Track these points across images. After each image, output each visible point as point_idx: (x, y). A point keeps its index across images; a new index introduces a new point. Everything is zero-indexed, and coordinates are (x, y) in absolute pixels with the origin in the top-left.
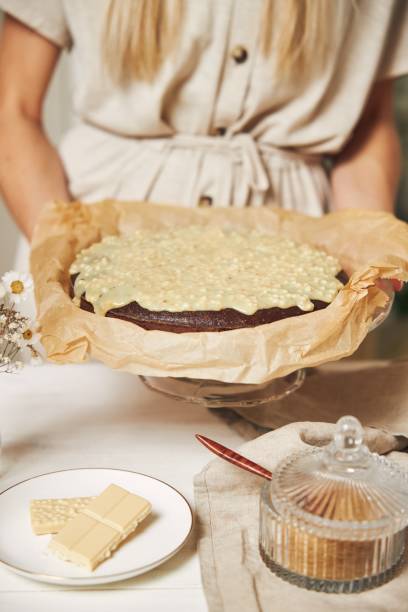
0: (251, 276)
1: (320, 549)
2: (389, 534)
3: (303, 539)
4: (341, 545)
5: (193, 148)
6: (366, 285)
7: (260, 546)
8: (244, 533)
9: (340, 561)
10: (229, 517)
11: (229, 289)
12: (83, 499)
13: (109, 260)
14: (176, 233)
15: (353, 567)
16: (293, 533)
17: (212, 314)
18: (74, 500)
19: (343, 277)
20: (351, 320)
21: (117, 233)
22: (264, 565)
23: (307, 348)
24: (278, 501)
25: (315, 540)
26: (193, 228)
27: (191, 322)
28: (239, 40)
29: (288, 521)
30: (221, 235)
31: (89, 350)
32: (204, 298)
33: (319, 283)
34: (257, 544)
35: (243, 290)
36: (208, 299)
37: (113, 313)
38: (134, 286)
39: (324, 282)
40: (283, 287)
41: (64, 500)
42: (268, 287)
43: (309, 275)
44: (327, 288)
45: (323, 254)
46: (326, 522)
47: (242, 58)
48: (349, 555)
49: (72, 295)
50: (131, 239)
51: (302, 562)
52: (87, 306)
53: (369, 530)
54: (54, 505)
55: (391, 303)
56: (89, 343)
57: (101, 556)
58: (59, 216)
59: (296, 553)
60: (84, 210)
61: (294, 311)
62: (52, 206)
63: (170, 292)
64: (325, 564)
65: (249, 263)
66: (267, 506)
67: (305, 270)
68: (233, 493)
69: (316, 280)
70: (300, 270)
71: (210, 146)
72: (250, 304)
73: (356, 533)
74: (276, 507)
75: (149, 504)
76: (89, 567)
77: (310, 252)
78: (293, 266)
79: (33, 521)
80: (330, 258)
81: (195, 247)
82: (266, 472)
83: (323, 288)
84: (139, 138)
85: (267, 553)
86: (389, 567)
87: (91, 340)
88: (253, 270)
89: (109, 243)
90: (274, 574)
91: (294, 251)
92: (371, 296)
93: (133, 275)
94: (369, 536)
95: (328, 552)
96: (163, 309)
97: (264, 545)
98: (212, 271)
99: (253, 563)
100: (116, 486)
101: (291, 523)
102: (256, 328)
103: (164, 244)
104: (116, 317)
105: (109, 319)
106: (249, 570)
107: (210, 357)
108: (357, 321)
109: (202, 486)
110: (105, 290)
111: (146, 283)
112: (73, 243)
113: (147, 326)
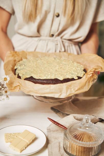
0: (62, 70)
1: (79, 149)
2: (97, 145)
3: (75, 146)
4: (84, 148)
5: (45, 40)
6: (91, 73)
7: (64, 147)
8: (59, 143)
9: (84, 152)
10: (56, 138)
11: (56, 73)
12: (18, 133)
13: (25, 65)
14: (42, 58)
15: (87, 153)
16: (72, 145)
17: (52, 80)
18: (16, 133)
19: (85, 70)
20: (88, 82)
21: (26, 58)
22: (65, 152)
23: (76, 89)
24: (69, 136)
25: (78, 146)
26: (46, 57)
27: (47, 82)
28: (57, 11)
29: (71, 141)
30: (53, 59)
31: (20, 89)
32: (50, 76)
33: (79, 72)
34: (63, 146)
35: (60, 74)
36: (51, 76)
37: (26, 79)
38: (32, 72)
39: (80, 72)
40: (70, 73)
41: (13, 133)
42: (66, 73)
43: (76, 70)
44: (81, 73)
45: (80, 64)
46: (81, 142)
47: (58, 16)
48: (86, 150)
49: (15, 74)
50: (30, 60)
51: (74, 152)
52: (19, 77)
53: (92, 144)
54: (11, 135)
55: (97, 78)
56: (20, 87)
57: (23, 149)
58: (11, 55)
59: (73, 149)
60: (17, 53)
61: (73, 79)
62: (9, 52)
63: (41, 74)
64: (80, 153)
65: (61, 67)
66: (65, 137)
67: (75, 69)
68: (57, 132)
69: (78, 71)
70: (74, 68)
71: (50, 40)
72: (62, 77)
73: (88, 145)
74: (68, 137)
75: (35, 135)
76: (19, 152)
77: (77, 64)
78: (72, 67)
79: (5, 139)
80: (82, 65)
81: (47, 62)
82: (66, 128)
83: (80, 73)
84: (31, 37)
85: (65, 149)
86: (97, 153)
87: (21, 86)
88: (62, 69)
89: (24, 61)
90: (67, 154)
91: (73, 64)
92: (93, 76)
93: (31, 69)
94: (92, 146)
95: (81, 150)
96: (39, 78)
97: (65, 147)
98: (51, 68)
99: (61, 151)
100: (27, 130)
101: (72, 142)
102: (63, 84)
103: (39, 61)
104: (27, 80)
105: (25, 81)
106: (60, 153)
107: (51, 91)
108: (89, 82)
109: (49, 130)
110: (24, 73)
111: (35, 71)
112: (15, 61)
113: (35, 83)
